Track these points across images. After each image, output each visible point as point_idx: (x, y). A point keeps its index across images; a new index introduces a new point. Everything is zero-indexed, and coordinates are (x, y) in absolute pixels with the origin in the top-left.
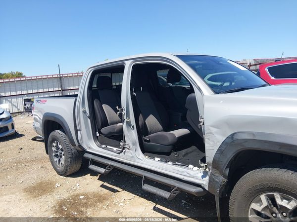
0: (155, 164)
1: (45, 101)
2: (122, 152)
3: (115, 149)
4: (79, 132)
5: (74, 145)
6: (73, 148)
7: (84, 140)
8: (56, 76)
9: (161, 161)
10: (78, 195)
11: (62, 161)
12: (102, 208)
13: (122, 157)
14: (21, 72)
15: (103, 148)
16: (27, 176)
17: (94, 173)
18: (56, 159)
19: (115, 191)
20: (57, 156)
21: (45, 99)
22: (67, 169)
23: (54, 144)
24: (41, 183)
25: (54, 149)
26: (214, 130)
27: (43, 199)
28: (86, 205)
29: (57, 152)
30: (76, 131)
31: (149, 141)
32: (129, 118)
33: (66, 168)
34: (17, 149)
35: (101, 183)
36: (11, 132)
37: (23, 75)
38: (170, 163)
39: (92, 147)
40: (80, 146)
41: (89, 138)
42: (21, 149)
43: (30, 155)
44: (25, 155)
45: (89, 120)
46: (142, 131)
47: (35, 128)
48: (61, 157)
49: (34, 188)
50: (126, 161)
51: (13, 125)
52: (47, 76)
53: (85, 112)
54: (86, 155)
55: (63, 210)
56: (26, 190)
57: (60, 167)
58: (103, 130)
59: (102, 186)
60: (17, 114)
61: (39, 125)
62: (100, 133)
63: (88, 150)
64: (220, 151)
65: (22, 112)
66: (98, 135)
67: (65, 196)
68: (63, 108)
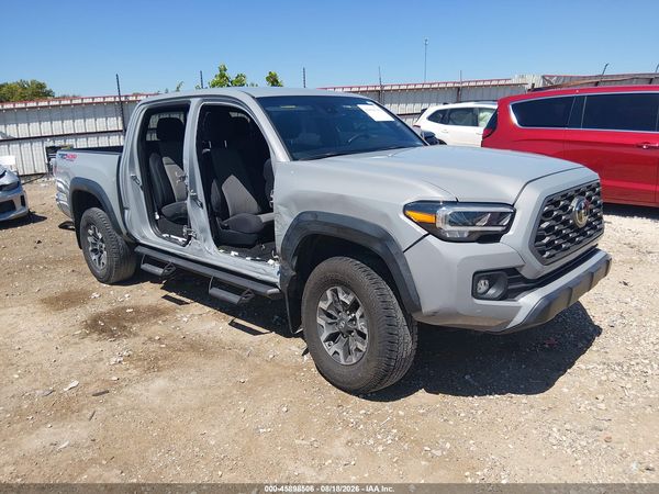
0: (231, 260)
1: (74, 157)
2: (187, 243)
3: (180, 239)
4: (126, 211)
5: (120, 232)
6: (119, 237)
7: (134, 225)
8: (113, 100)
9: (239, 256)
10: (125, 308)
11: (104, 260)
12: (156, 323)
13: (188, 252)
14: (42, 82)
15: (164, 238)
16: (47, 283)
17: (154, 279)
18: (94, 257)
19: (180, 303)
20: (95, 251)
21: (73, 153)
22: (111, 273)
23: (91, 232)
24: (69, 292)
25: (90, 239)
26: (282, 209)
27: (70, 312)
28: (133, 320)
29: (95, 244)
30: (122, 209)
31: (227, 228)
32: (195, 191)
33: (110, 269)
34: (31, 242)
35: (165, 293)
36: (19, 211)
37: (48, 89)
38: (248, 258)
39: (148, 235)
40: (129, 234)
41: (143, 222)
42: (39, 242)
43: (55, 253)
44: (46, 252)
45: (142, 193)
46: (218, 212)
47: (60, 206)
48: (102, 252)
49: (58, 299)
50: (192, 257)
51: (23, 198)
52: (93, 98)
53: (134, 178)
54: (139, 249)
55: (98, 325)
56: (43, 301)
57: (101, 270)
58: (165, 209)
59: (166, 297)
60: (33, 178)
61: (65, 200)
62: (160, 214)
63: (142, 241)
64: (287, 237)
65: (42, 175)
66: (158, 217)
67: (104, 308)
68: (100, 171)
